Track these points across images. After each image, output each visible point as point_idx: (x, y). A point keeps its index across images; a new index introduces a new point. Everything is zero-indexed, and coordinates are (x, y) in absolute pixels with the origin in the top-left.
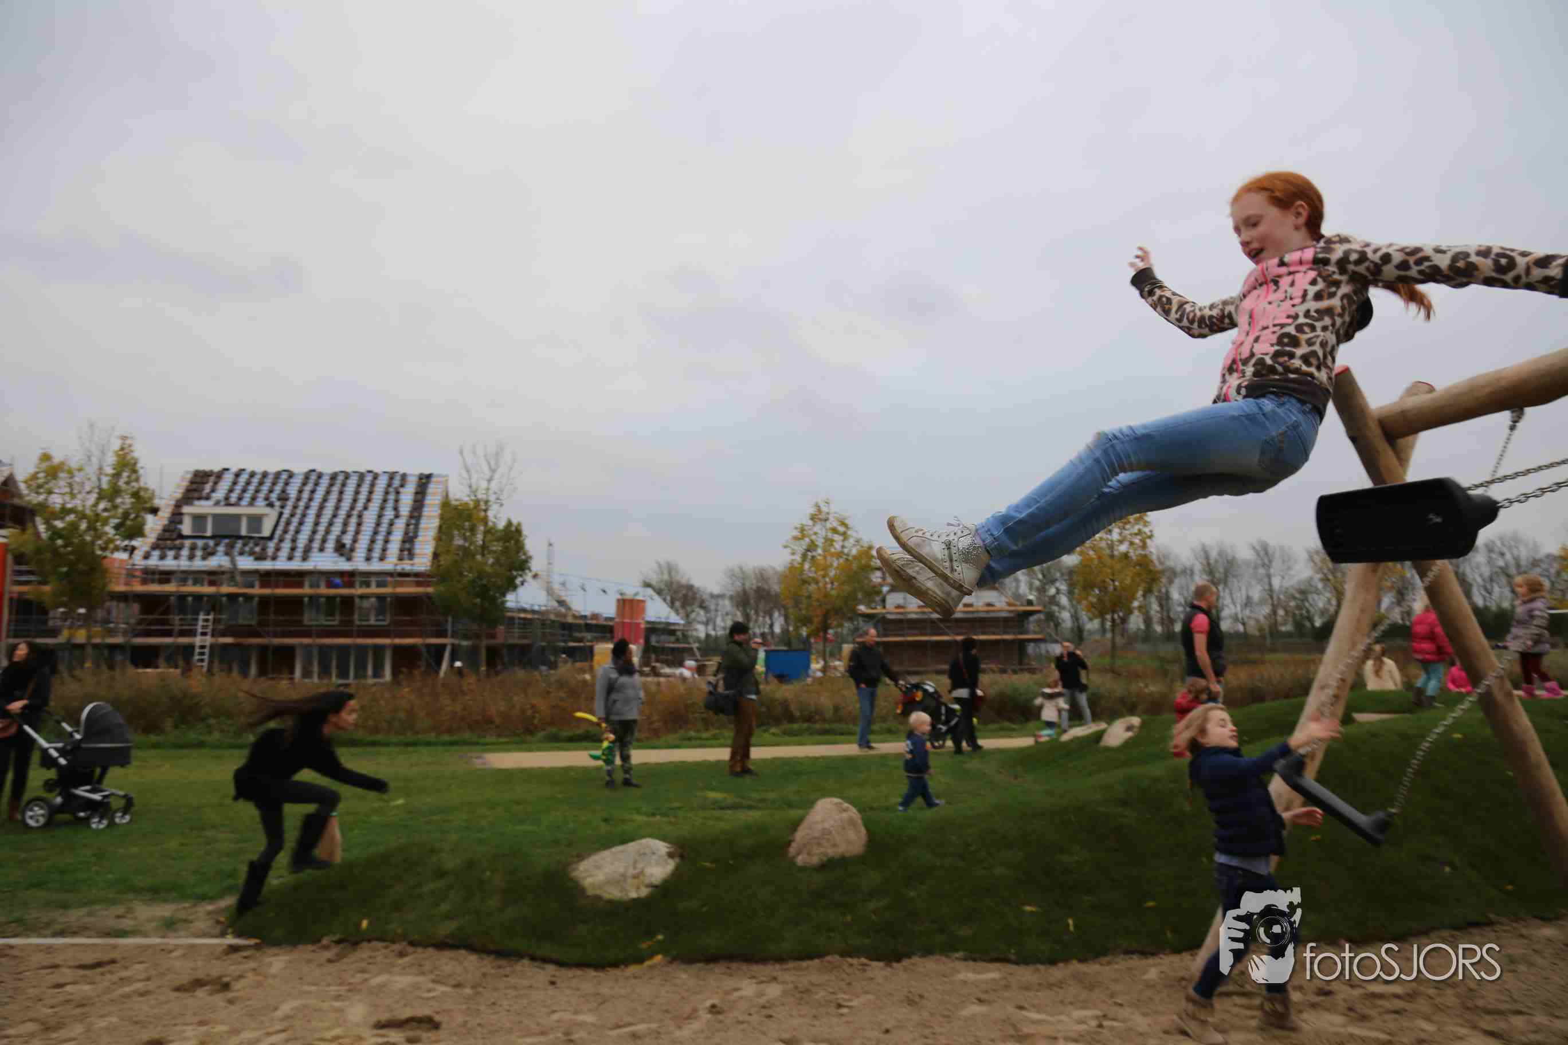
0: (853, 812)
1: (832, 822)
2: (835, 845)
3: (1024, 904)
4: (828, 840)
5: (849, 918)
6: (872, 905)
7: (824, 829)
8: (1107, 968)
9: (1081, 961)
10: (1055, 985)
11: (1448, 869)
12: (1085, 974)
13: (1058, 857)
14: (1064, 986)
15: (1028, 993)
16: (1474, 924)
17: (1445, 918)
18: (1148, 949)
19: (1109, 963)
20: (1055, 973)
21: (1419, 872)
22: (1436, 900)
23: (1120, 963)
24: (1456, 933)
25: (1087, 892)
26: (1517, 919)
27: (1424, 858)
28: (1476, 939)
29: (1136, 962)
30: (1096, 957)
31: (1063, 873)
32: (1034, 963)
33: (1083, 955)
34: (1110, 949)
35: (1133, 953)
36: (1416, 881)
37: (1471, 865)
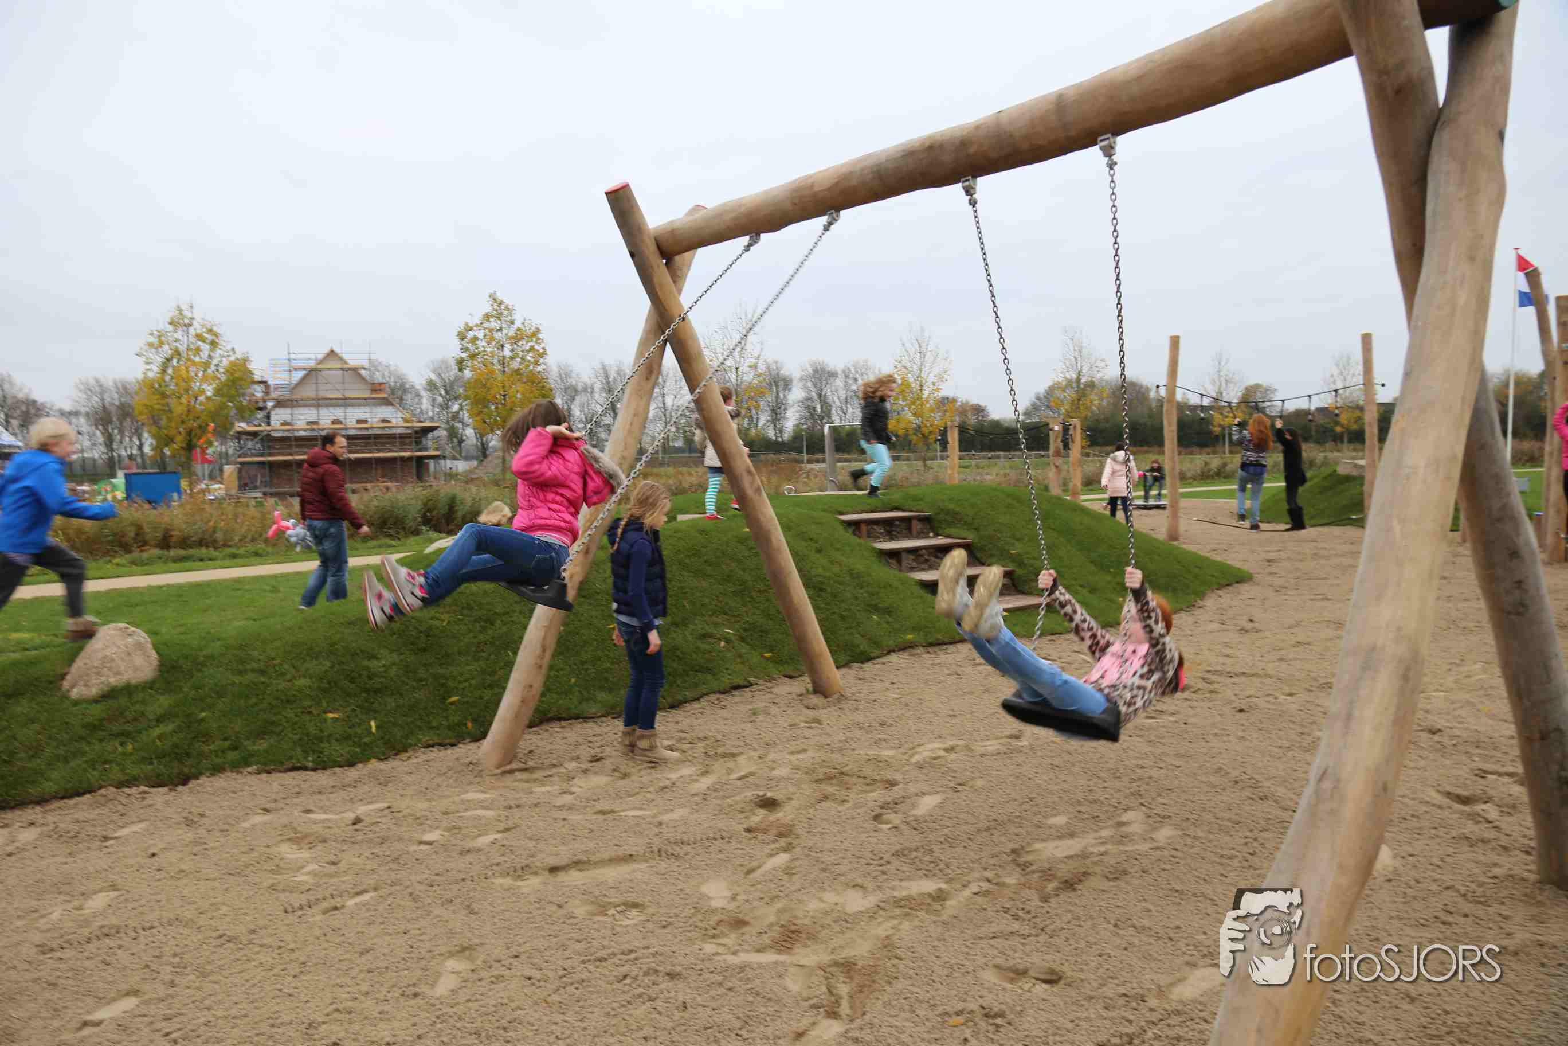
0: (141, 636)
1: (115, 649)
2: (117, 673)
3: (325, 712)
4: (110, 669)
5: (130, 747)
6: (157, 731)
7: (105, 657)
8: (405, 763)
9: (381, 760)
10: (349, 785)
11: (723, 644)
12: (381, 770)
13: (366, 663)
14: (358, 784)
15: (319, 797)
16: (737, 687)
17: (715, 685)
18: (448, 741)
19: (409, 757)
20: (352, 774)
21: (698, 648)
22: (709, 670)
23: (420, 757)
24: (722, 696)
25: (392, 694)
26: (771, 679)
27: (704, 636)
28: (737, 699)
29: (435, 753)
30: (396, 754)
31: (370, 678)
32: (332, 767)
33: (384, 754)
34: (411, 745)
35: (433, 746)
36: (694, 656)
37: (742, 639)
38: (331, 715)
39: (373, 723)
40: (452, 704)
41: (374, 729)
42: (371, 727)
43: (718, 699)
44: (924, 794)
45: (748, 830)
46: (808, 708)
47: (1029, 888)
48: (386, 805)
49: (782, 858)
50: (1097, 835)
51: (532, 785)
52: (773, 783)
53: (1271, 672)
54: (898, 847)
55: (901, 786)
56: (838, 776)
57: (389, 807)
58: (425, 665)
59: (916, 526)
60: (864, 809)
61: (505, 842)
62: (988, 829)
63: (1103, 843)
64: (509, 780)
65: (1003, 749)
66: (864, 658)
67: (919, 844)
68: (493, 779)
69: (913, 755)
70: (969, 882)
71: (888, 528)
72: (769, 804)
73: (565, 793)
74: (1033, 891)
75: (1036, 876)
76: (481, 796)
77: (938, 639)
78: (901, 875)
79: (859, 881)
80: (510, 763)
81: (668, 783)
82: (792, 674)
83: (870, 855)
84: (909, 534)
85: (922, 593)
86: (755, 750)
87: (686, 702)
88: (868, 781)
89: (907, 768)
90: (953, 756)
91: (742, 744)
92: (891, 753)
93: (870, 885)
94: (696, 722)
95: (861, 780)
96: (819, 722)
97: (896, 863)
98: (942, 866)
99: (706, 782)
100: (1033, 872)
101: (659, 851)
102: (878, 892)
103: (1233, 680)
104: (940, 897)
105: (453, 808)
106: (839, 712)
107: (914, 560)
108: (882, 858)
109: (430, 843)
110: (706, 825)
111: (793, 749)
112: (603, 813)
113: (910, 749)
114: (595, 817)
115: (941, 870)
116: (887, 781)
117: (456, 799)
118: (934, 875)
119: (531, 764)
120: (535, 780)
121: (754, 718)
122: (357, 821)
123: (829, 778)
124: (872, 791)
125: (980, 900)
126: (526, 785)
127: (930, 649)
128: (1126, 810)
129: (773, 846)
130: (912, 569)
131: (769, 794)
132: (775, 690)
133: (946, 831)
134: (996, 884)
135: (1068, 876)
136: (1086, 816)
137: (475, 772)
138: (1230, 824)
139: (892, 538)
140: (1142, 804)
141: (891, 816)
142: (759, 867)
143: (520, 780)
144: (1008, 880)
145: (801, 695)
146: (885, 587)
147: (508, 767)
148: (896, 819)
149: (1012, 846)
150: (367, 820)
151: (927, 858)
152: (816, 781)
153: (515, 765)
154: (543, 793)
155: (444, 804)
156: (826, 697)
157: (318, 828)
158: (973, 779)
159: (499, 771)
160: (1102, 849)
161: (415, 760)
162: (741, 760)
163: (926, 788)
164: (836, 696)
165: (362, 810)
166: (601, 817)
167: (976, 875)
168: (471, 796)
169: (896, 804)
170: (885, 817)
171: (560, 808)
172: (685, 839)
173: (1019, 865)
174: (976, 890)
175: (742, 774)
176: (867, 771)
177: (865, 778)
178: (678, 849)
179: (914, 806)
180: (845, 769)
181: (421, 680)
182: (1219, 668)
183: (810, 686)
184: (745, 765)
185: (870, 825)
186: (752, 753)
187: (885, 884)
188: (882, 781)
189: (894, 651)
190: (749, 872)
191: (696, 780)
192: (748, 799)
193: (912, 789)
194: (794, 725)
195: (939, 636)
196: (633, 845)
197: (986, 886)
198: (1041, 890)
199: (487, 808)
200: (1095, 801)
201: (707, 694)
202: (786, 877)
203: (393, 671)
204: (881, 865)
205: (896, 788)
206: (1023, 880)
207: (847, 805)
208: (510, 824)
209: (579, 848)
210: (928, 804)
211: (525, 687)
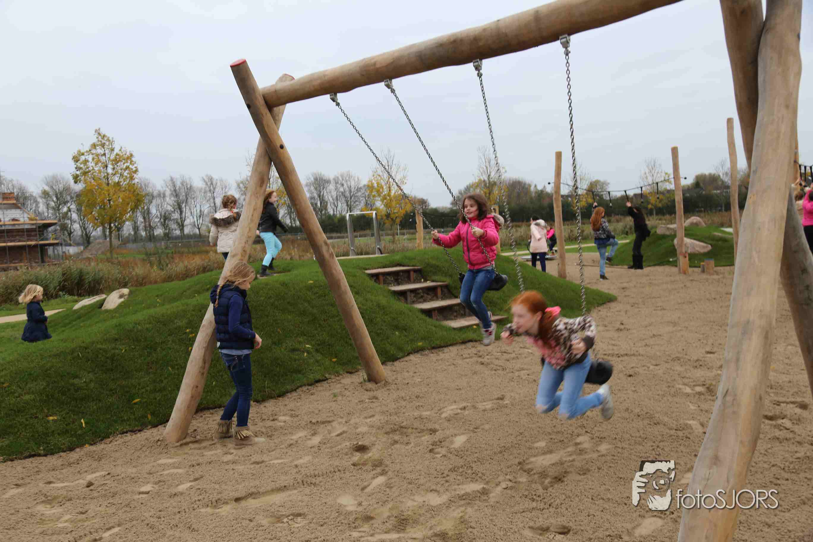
3: (47, 416)
8: (110, 445)
9: (92, 445)
10: (73, 463)
11: (305, 354)
12: (94, 451)
13: (71, 381)
14: (80, 462)
15: (54, 472)
16: (318, 381)
17: (305, 381)
18: (136, 428)
19: (111, 442)
20: (74, 455)
21: (290, 358)
22: (299, 372)
23: (119, 440)
24: (310, 387)
25: (93, 400)
26: (338, 374)
27: (294, 350)
28: (320, 388)
29: (128, 437)
30: (102, 440)
31: (76, 391)
32: (59, 452)
33: (93, 441)
34: (111, 433)
35: (127, 432)
36: (289, 363)
37: (317, 351)
38: (51, 418)
39: (82, 421)
40: (135, 404)
41: (84, 425)
42: (82, 423)
43: (308, 389)
44: (456, 435)
45: (354, 465)
46: (367, 390)
47: (536, 483)
48: (107, 473)
49: (381, 480)
50: (565, 451)
51: (203, 451)
52: (360, 436)
53: (641, 353)
54: (451, 466)
55: (440, 431)
56: (401, 429)
57: (109, 474)
58: (113, 379)
59: (413, 275)
60: (421, 447)
61: (199, 487)
62: (501, 452)
63: (570, 455)
64: (186, 449)
65: (495, 406)
66: (394, 359)
67: (463, 464)
68: (175, 449)
69: (442, 413)
70: (500, 483)
71: (396, 278)
72: (362, 449)
73: (226, 454)
74: (538, 485)
75: (536, 476)
76: (170, 461)
77: (437, 345)
78: (458, 482)
79: (434, 487)
80: (185, 438)
81: (292, 442)
82: (350, 371)
83: (436, 472)
84: (409, 281)
85: (423, 317)
86: (342, 418)
87: (287, 393)
88: (419, 431)
89: (440, 421)
90: (467, 412)
91: (332, 415)
92: (428, 413)
93: (442, 490)
94: (299, 404)
95: (414, 430)
96: (377, 398)
97: (453, 475)
98: (480, 475)
99: (316, 440)
100: (535, 474)
101: (303, 481)
102: (447, 493)
103: (621, 358)
104: (485, 492)
105: (153, 470)
106: (387, 393)
107: (414, 296)
108: (442, 474)
109: (147, 493)
110: (327, 464)
111: (365, 415)
112: (257, 463)
113: (439, 410)
114: (252, 466)
115: (480, 477)
116: (431, 430)
117: (155, 464)
118: (477, 480)
119: (198, 437)
120: (205, 448)
121: (335, 399)
122: (90, 484)
123: (394, 431)
124: (424, 436)
125: (509, 492)
126: (199, 451)
127: (433, 351)
128: (578, 436)
129: (374, 472)
130: (413, 302)
131: (360, 443)
132: (343, 381)
133: (476, 455)
134: (515, 482)
135: (556, 474)
136: (556, 441)
137: (162, 446)
138: (639, 439)
139: (399, 284)
140: (587, 432)
141: (439, 450)
142: (369, 485)
143: (195, 449)
144: (521, 480)
145: (361, 383)
146: (400, 314)
147: (184, 441)
148: (443, 451)
149: (517, 460)
150: (96, 483)
151: (469, 471)
152: (386, 433)
153: (188, 440)
154: (212, 455)
155: (148, 468)
156: (377, 383)
157: (60, 492)
158: (483, 424)
159: (178, 444)
160: (571, 458)
161: (115, 443)
162: (334, 424)
163: (456, 432)
164: (383, 382)
165: (90, 477)
166: (258, 466)
167: (501, 478)
168: (162, 461)
169: (441, 442)
170: (436, 450)
171: (227, 463)
172: (316, 473)
173: (525, 471)
174: (504, 486)
175: (338, 432)
176: (416, 424)
177: (416, 429)
178: (314, 480)
179: (452, 442)
180: (402, 425)
181: (111, 390)
182: (610, 352)
183: (366, 377)
184: (338, 428)
185: (428, 455)
186: (340, 420)
187: (450, 488)
188: (427, 429)
189: (411, 353)
190: (363, 489)
191: (310, 439)
192: (348, 447)
193: (448, 432)
194: (362, 401)
195: (438, 342)
196: (283, 480)
197: (510, 484)
198: (542, 483)
199: (177, 468)
200: (558, 432)
201: (301, 386)
202: (388, 489)
203: (92, 385)
204: (444, 477)
205: (437, 433)
206: (530, 479)
207: (410, 446)
208: (197, 475)
209: (249, 485)
210: (460, 441)
211: (193, 388)
